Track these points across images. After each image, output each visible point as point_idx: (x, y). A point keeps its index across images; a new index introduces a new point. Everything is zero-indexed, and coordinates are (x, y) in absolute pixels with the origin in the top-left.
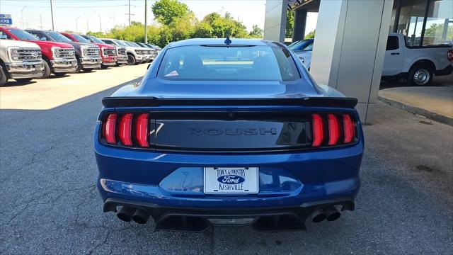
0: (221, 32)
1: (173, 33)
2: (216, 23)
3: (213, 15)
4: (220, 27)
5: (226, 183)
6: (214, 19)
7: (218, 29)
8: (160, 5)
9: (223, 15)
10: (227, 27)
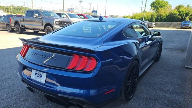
0: (183, 14)
1: (157, 15)
2: (181, 10)
3: (180, 6)
4: (183, 12)
5: (37, 76)
6: (180, 8)
7: (182, 13)
8: (155, 3)
9: (186, 6)
10: (187, 12)
